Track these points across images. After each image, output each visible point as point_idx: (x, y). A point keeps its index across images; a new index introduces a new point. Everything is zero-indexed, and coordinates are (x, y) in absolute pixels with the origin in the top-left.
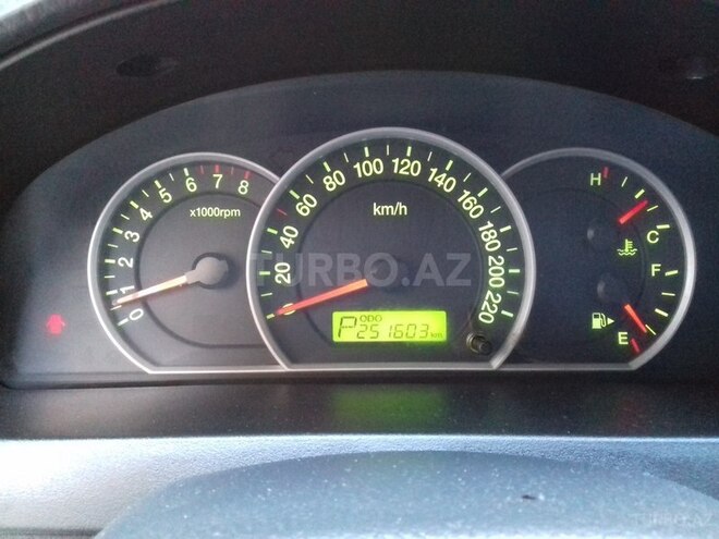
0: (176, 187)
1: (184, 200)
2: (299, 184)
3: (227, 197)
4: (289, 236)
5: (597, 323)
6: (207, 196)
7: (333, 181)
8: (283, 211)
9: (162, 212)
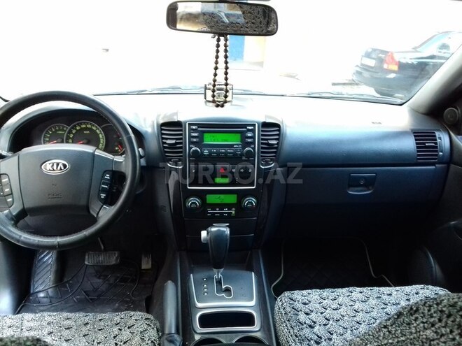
0: (55, 129)
1: (56, 130)
2: (73, 128)
3: (63, 130)
4: (71, 136)
5: (117, 148)
6: (60, 130)
7: (78, 128)
8: (70, 132)
9: (53, 132)
